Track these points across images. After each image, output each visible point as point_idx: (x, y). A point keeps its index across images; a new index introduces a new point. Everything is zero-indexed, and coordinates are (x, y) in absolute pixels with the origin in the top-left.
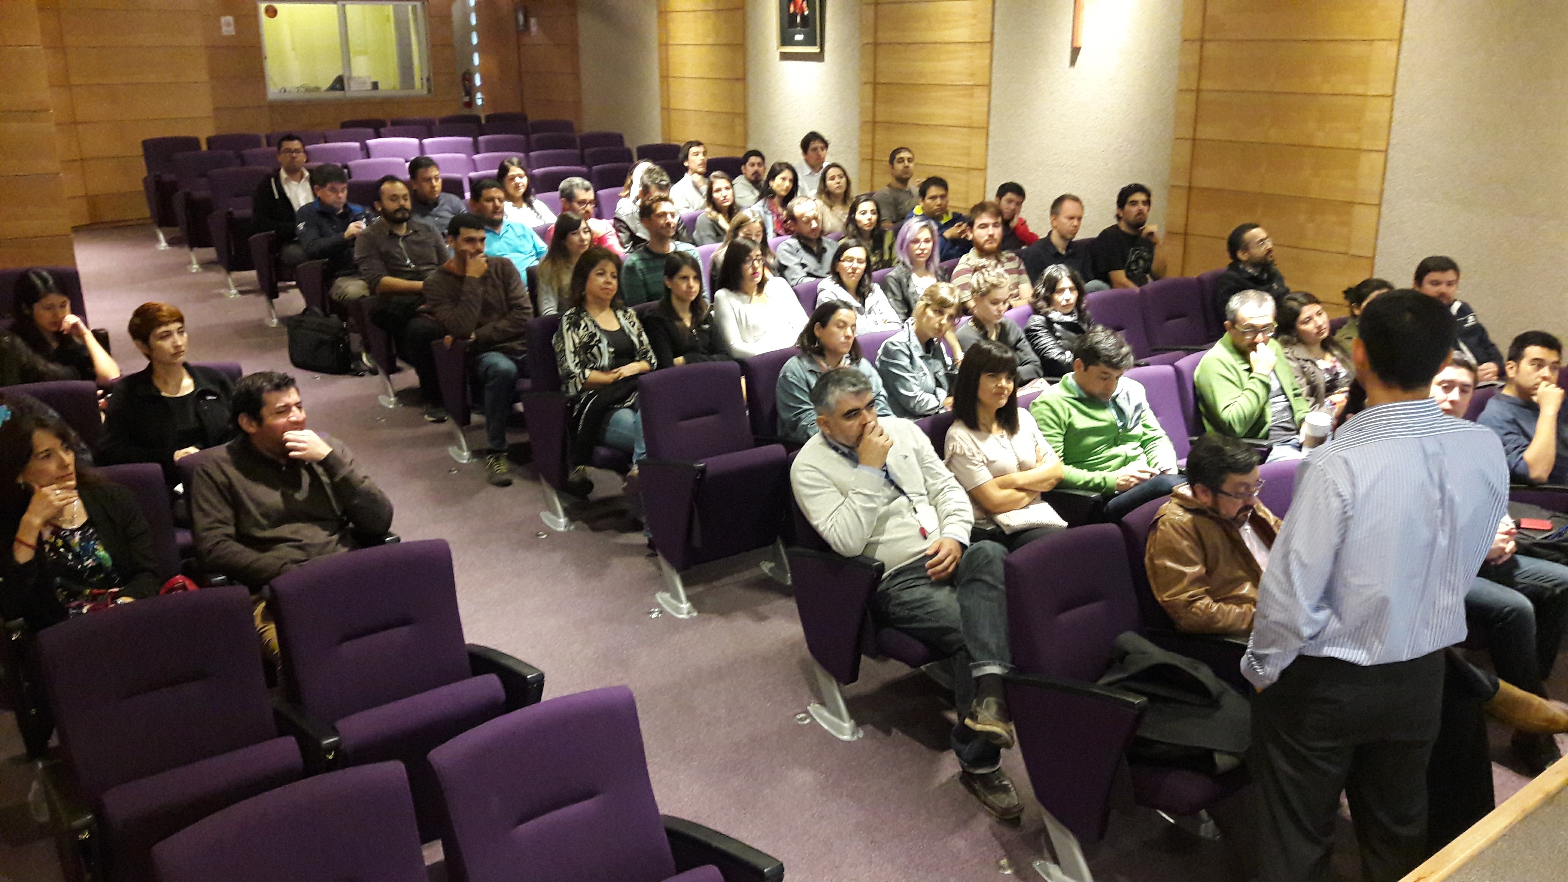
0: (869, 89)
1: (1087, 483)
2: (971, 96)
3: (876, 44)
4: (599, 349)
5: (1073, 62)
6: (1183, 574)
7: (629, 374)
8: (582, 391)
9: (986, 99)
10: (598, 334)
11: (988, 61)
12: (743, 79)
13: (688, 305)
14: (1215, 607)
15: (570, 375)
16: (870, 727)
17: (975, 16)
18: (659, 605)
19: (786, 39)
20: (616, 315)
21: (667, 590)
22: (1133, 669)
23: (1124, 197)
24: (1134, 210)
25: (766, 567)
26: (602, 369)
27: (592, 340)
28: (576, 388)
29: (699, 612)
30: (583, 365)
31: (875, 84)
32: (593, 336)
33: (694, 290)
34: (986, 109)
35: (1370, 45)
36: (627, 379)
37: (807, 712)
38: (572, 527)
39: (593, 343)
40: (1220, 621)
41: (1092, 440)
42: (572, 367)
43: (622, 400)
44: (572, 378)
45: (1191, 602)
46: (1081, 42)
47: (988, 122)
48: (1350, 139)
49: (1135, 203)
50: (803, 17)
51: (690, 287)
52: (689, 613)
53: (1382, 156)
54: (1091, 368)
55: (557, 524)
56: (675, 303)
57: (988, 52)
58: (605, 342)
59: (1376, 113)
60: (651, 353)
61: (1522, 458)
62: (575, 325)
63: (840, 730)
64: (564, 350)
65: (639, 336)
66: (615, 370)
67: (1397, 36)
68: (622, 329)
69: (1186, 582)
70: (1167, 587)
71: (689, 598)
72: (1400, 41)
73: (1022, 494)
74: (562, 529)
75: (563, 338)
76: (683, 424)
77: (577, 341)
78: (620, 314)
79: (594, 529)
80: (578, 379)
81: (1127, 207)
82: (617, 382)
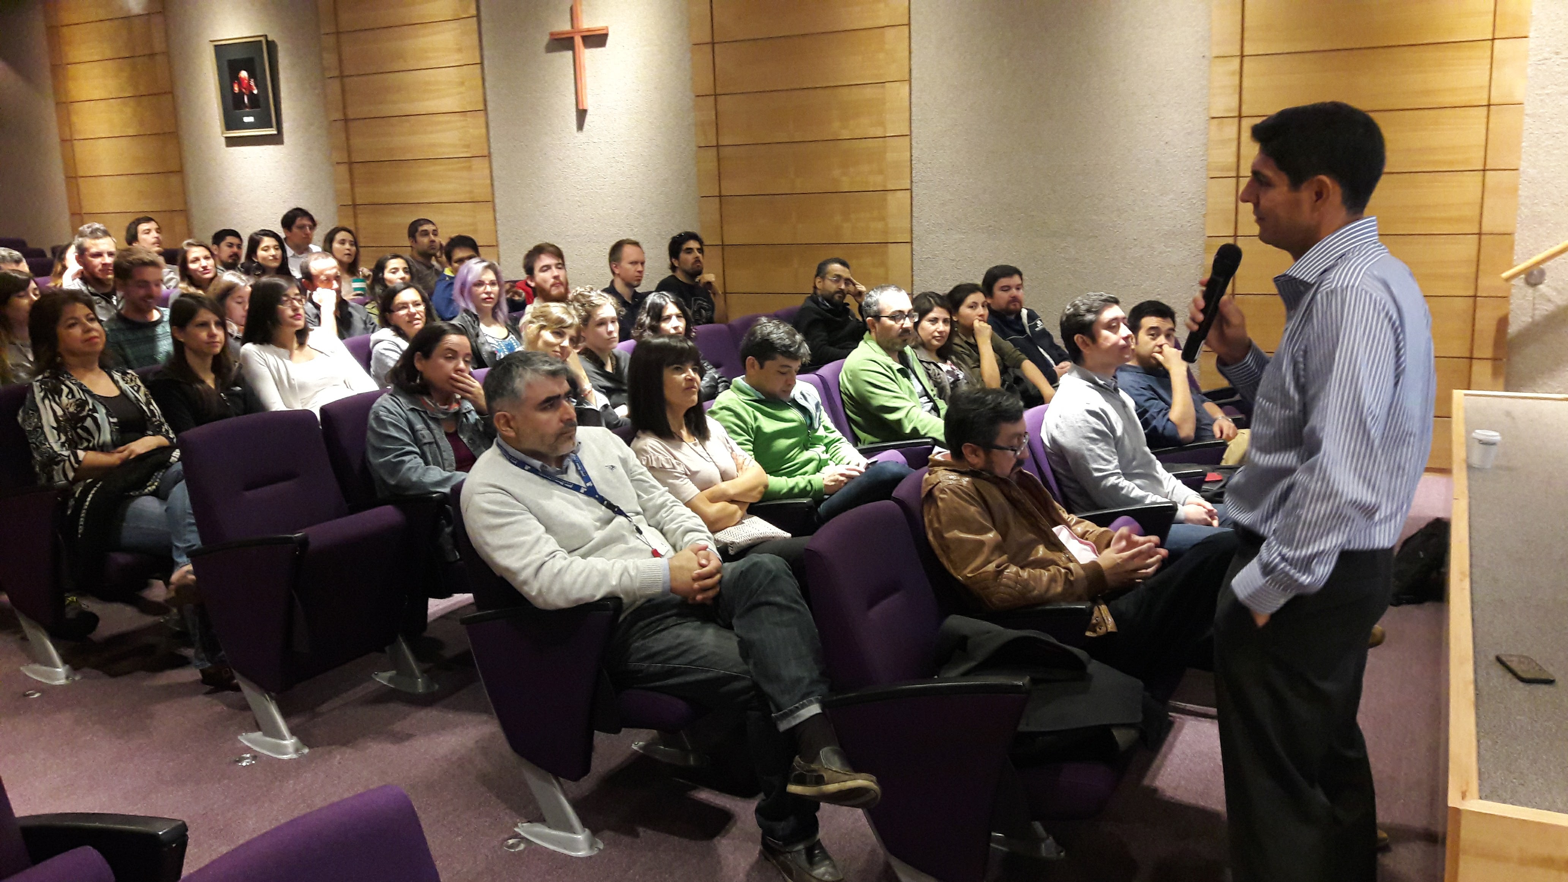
0: (343, 169)
1: (792, 489)
2: (469, 168)
3: (346, 120)
4: (95, 420)
5: (580, 126)
6: (982, 543)
7: (143, 451)
8: (76, 480)
9: (487, 172)
10: (90, 401)
11: (484, 131)
12: (180, 171)
13: (210, 361)
14: (1025, 574)
15: (53, 459)
16: (608, 834)
17: (462, 84)
18: (248, 750)
19: (231, 122)
20: (112, 378)
21: (258, 727)
22: (981, 655)
23: (676, 246)
24: (690, 258)
25: (383, 678)
26: (102, 448)
27: (84, 410)
28: (65, 475)
29: (310, 747)
30: (73, 444)
31: (351, 164)
32: (82, 404)
33: (218, 339)
34: (489, 181)
35: (883, 87)
36: (142, 457)
37: (517, 836)
38: (77, 678)
39: (85, 413)
40: (1034, 589)
41: (783, 443)
42: (56, 447)
43: (140, 485)
44: (57, 464)
45: (999, 572)
46: (589, 103)
47: (493, 194)
48: (876, 181)
49: (689, 251)
50: (251, 96)
51: (212, 336)
52: (297, 750)
53: (908, 193)
54: (768, 363)
55: (54, 676)
56: (192, 360)
57: (482, 120)
58: (102, 410)
59: (896, 153)
60: (166, 427)
61: (1169, 420)
62: (53, 392)
63: (572, 845)
64: (42, 427)
65: (148, 404)
66: (121, 448)
67: (907, 78)
68: (123, 393)
69: (986, 550)
70: (966, 562)
71: (293, 732)
72: (910, 81)
73: (734, 507)
74: (62, 681)
75: (37, 410)
76: (249, 494)
77: (60, 412)
78: (117, 376)
79: (114, 675)
80: (67, 464)
81: (683, 256)
82: (126, 463)
